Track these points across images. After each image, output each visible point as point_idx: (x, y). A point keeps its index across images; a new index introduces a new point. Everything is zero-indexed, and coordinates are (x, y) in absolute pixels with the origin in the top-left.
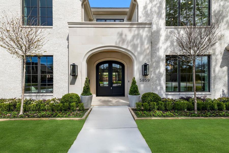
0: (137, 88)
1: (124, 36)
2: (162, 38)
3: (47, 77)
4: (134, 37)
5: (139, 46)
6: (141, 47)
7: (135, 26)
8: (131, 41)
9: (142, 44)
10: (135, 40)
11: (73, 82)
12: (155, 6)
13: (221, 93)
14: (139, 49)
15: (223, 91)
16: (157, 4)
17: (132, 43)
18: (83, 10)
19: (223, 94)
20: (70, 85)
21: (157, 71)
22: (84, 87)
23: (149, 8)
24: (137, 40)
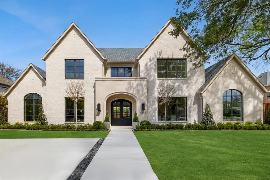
0: (137, 118)
1: (131, 84)
2: (157, 85)
3: (80, 111)
4: (138, 85)
5: (141, 90)
6: (142, 91)
7: (138, 79)
8: (136, 88)
9: (143, 90)
10: (138, 87)
11: (98, 115)
12: (153, 64)
13: (194, 122)
14: (141, 93)
15: (195, 120)
16: (153, 63)
17: (136, 89)
18: (103, 67)
19: (195, 122)
20: (97, 116)
21: (153, 107)
22: (106, 117)
23: (149, 65)
24: (139, 87)
